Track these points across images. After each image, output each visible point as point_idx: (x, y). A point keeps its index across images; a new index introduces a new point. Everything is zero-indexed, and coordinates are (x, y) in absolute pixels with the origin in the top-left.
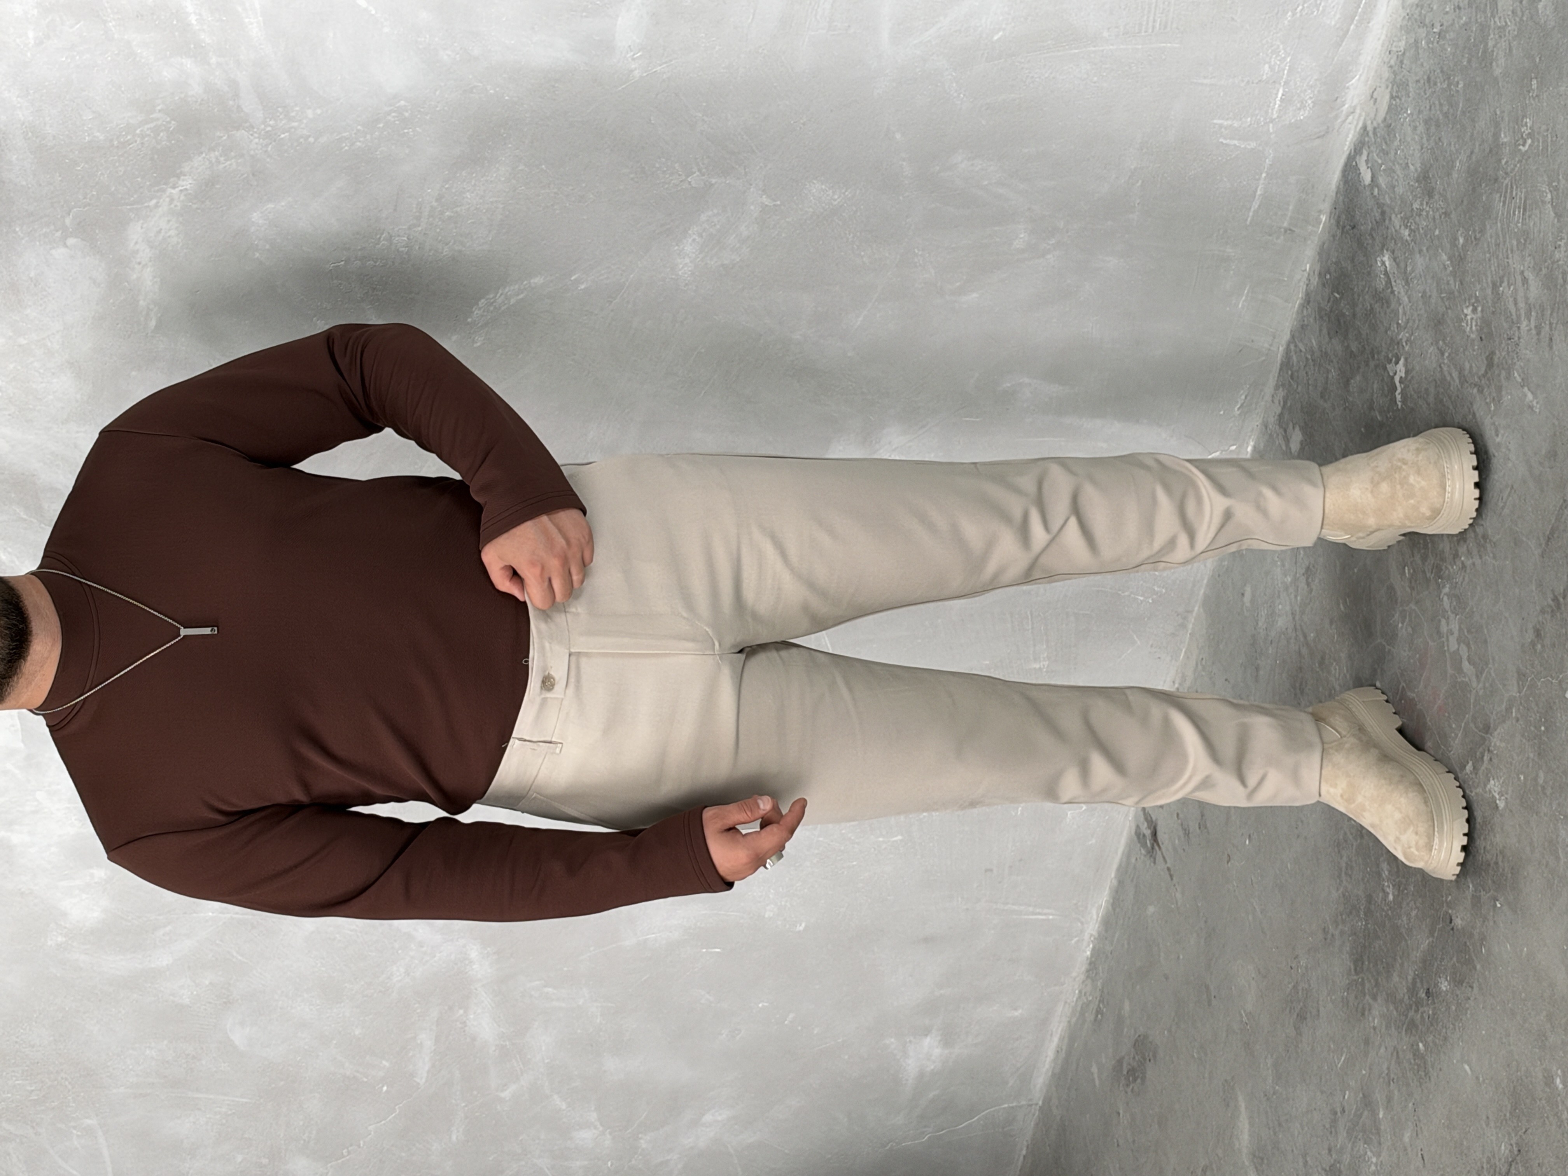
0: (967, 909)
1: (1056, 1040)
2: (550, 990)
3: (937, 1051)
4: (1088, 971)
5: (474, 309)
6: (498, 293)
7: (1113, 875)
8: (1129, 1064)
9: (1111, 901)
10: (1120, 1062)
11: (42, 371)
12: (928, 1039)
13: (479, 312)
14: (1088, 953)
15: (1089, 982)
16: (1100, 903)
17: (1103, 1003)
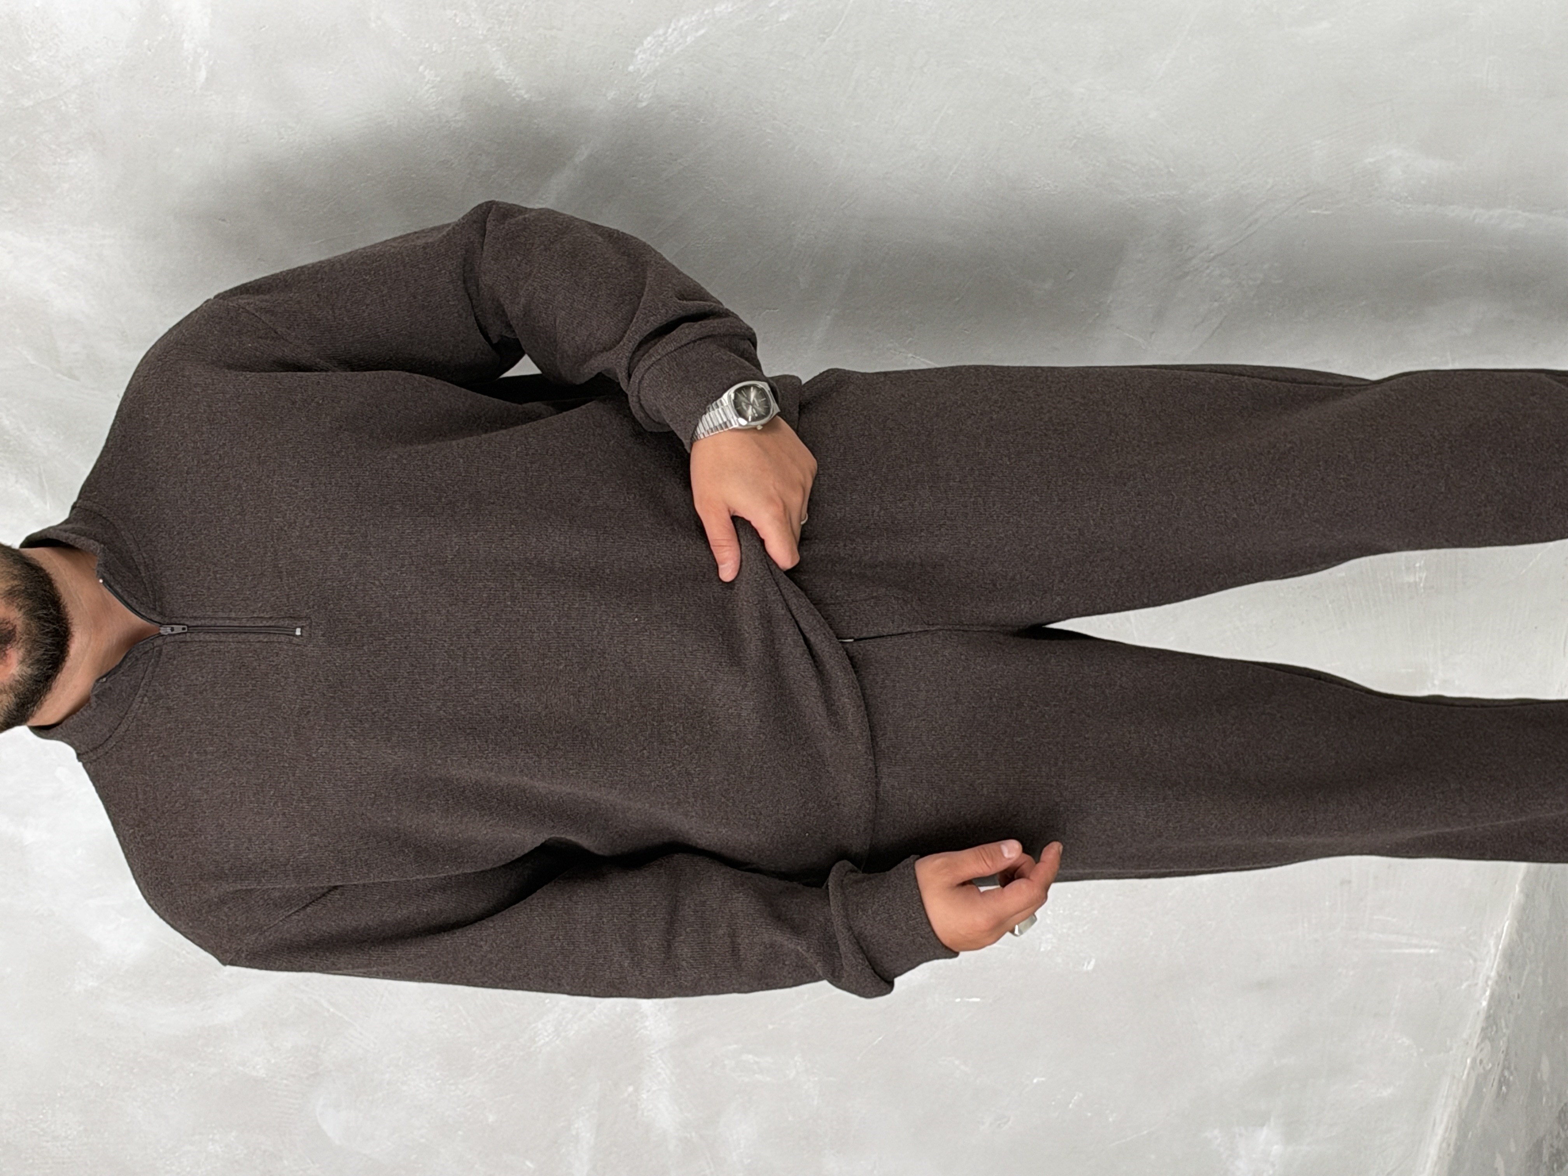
0: (1317, 941)
1: (1440, 1131)
2: (750, 1056)
3: (1277, 1149)
4: (1483, 1029)
5: (637, 51)
6: (668, 27)
7: (1517, 889)
8: (1552, 1146)
9: (1516, 924)
10: (1539, 1145)
11: (53, 147)
12: (1265, 1128)
13: (644, 56)
14: (1484, 1004)
15: (1487, 1042)
16: (1499, 930)
17: (1509, 1068)
